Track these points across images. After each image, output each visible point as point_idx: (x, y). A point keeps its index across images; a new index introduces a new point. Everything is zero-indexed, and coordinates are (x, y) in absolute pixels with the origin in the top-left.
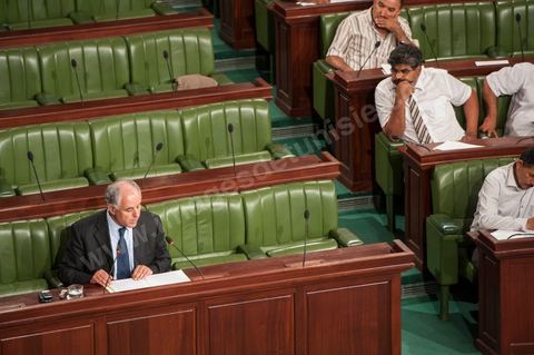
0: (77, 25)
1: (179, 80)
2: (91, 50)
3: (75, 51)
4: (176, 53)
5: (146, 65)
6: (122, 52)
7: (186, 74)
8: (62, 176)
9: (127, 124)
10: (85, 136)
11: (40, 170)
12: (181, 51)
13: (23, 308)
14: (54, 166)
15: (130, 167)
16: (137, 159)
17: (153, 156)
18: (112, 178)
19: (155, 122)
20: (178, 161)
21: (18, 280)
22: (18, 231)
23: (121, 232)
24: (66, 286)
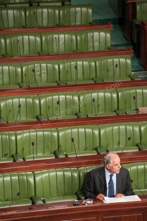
0: (96, 83)
1: (140, 109)
2: (101, 94)
3: (94, 95)
4: (139, 97)
5: (125, 102)
6: (115, 95)
7: (143, 107)
8: (86, 149)
9: (115, 128)
10: (96, 132)
11: (76, 146)
12: (141, 96)
13: (67, 207)
14: (82, 145)
15: (115, 147)
16: (119, 144)
17: (126, 143)
18: (108, 151)
19: (128, 127)
20: (137, 145)
21: (65, 195)
22: (66, 173)
23: (111, 176)
24: (86, 199)
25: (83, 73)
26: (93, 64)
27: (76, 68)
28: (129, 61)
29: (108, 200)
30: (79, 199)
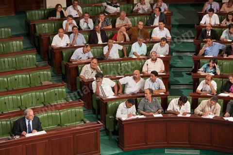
0: (16, 70)
1: (43, 83)
2: (20, 76)
3: (16, 76)
4: (42, 76)
5: (34, 79)
6: (28, 76)
7: (44, 81)
8: (13, 108)
9: (30, 94)
10: (19, 98)
11: (8, 106)
12: (43, 75)
13: (4, 141)
14: (11, 105)
15: (30, 105)
16: (32, 103)
17: (37, 102)
18: (26, 108)
19: (37, 93)
20: (43, 103)
21: (3, 134)
22: (3, 122)
23: (29, 122)
24: (15, 136)
25: (9, 65)
26: (14, 59)
27: (4, 62)
28: (34, 56)
29: (28, 135)
30: (11, 136)
